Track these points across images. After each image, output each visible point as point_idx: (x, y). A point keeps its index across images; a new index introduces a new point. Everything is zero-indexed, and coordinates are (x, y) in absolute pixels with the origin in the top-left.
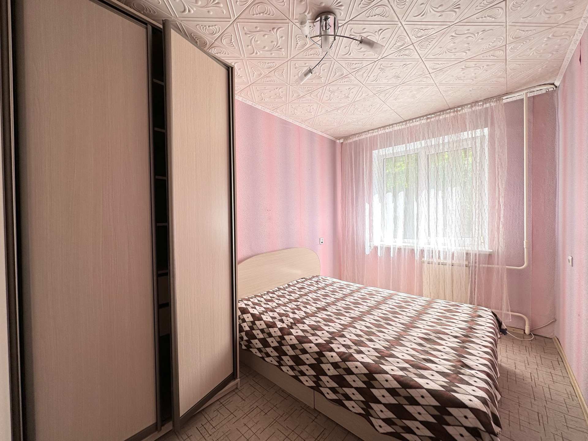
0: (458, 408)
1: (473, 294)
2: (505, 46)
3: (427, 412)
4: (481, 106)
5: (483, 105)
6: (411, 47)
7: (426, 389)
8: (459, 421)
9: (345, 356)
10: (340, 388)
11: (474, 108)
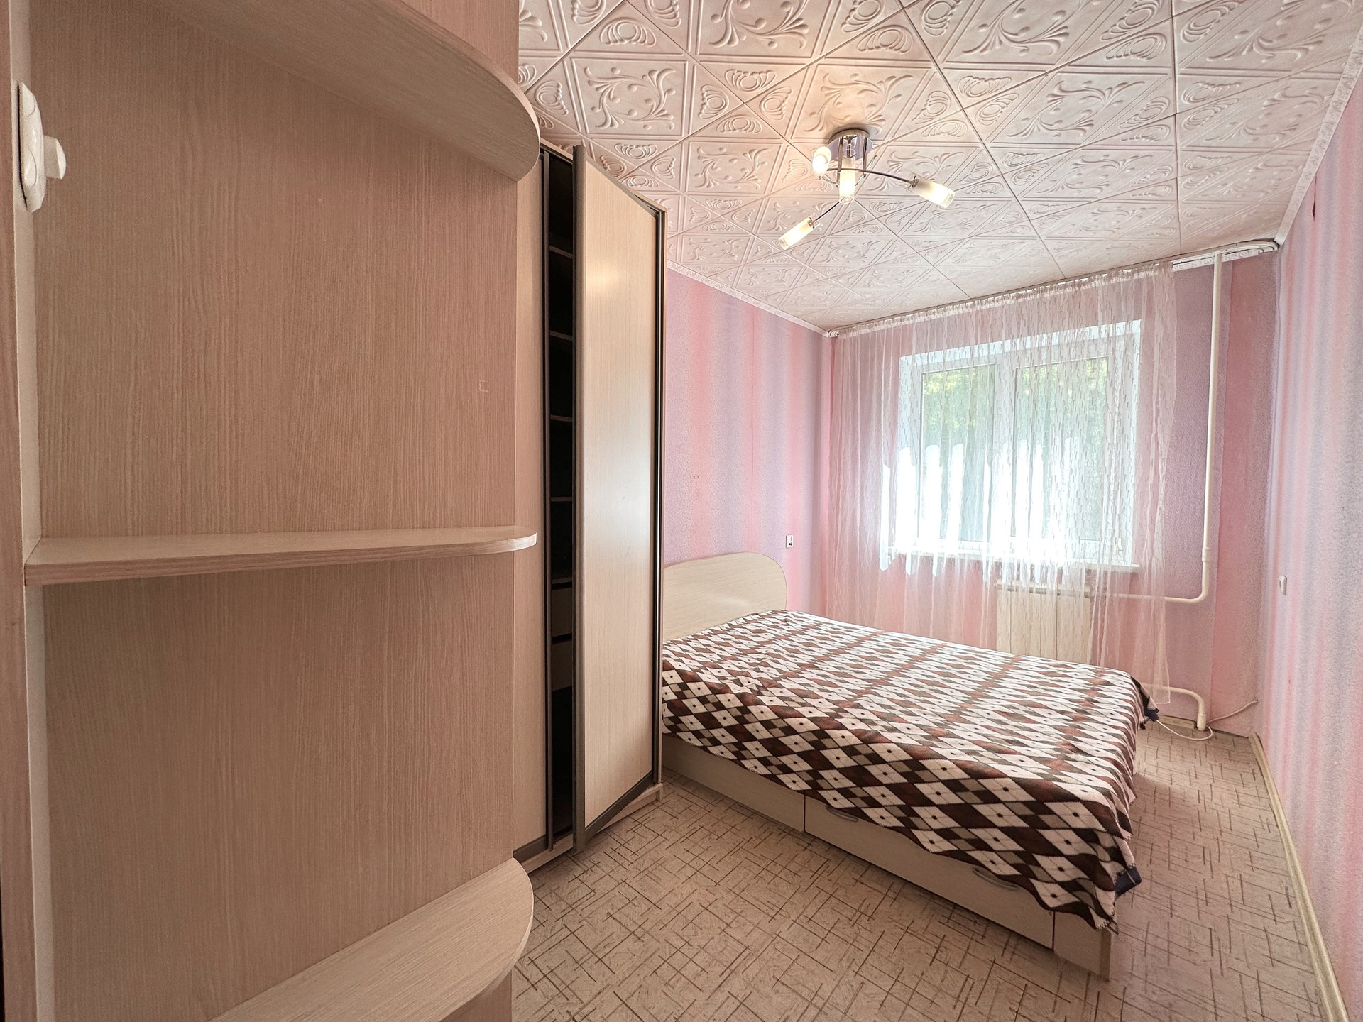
0: (1064, 801)
1: (1098, 650)
2: (1175, 180)
3: (1013, 812)
4: (1130, 277)
5: (1132, 275)
6: (999, 179)
7: (1011, 778)
8: (1065, 822)
9: (867, 735)
10: (859, 788)
11: (1114, 280)
